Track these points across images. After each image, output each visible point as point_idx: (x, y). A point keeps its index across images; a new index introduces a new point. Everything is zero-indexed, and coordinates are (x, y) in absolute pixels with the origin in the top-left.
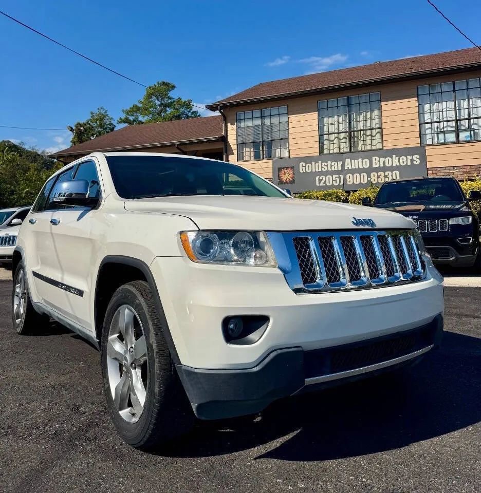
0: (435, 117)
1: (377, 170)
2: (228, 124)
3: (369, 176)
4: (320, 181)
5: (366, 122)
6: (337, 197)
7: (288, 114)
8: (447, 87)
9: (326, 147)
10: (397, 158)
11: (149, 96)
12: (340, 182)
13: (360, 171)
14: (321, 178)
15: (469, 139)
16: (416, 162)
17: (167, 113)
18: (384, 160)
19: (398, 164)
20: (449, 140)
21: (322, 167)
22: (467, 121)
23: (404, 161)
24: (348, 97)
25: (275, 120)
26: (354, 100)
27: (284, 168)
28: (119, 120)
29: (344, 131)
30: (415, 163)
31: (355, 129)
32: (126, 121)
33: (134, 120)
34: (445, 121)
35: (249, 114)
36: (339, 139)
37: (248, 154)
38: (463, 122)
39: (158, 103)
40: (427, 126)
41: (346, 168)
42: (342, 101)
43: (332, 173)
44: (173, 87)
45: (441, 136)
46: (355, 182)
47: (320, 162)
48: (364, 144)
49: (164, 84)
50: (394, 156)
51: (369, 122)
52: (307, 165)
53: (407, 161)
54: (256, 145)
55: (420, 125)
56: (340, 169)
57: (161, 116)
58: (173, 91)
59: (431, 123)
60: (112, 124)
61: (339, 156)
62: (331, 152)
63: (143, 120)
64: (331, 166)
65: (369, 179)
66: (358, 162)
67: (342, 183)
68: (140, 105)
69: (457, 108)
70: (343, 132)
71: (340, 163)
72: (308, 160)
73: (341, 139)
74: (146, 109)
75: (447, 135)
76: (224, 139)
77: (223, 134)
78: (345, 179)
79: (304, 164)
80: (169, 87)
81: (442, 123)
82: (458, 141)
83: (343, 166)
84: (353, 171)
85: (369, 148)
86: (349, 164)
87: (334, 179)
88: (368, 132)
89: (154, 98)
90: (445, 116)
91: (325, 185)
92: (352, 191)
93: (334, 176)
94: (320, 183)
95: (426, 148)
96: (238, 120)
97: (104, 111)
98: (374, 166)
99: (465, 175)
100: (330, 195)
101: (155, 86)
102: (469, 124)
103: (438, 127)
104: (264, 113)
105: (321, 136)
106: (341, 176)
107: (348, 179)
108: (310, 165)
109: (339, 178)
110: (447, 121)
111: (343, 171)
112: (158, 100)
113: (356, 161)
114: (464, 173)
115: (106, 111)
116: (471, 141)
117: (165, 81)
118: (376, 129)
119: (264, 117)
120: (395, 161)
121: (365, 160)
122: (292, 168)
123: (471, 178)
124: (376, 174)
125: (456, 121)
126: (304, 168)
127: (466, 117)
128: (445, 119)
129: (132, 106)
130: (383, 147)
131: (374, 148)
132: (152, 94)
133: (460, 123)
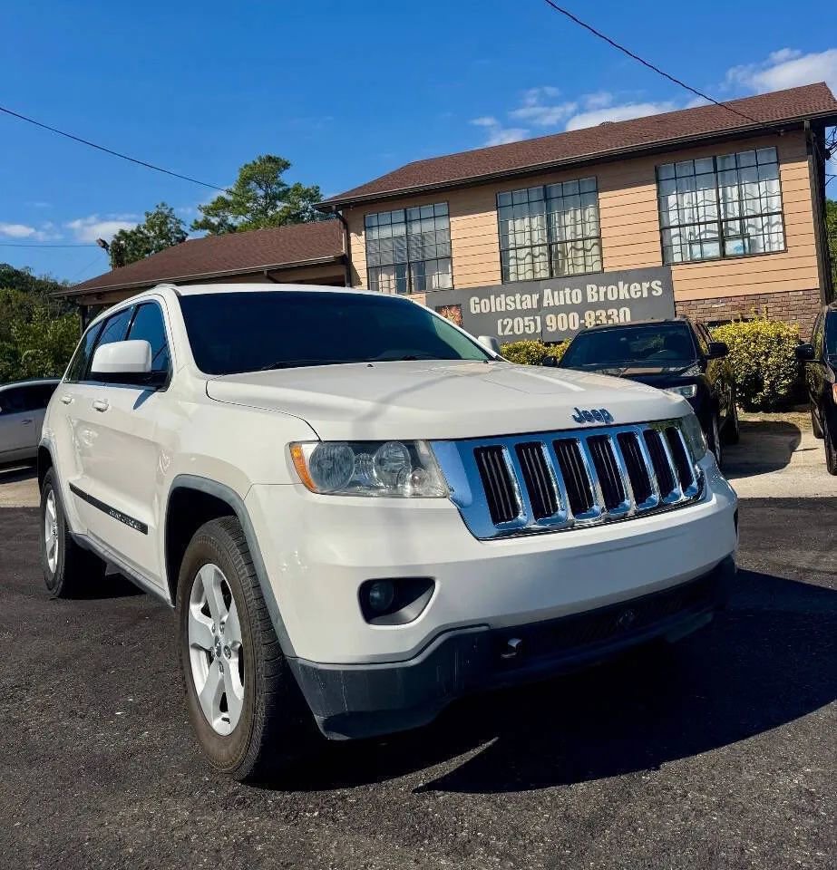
0: (686, 216)
1: (595, 306)
2: (352, 234)
3: (582, 317)
4: (504, 327)
5: (575, 229)
6: (528, 353)
7: (449, 215)
8: (703, 165)
9: (512, 269)
10: (626, 286)
11: (245, 181)
12: (536, 328)
13: (567, 309)
14: (505, 323)
15: (742, 252)
16: (657, 292)
17: (278, 210)
18: (605, 290)
19: (628, 297)
20: (710, 255)
21: (506, 304)
22: (738, 222)
23: (637, 290)
24: (545, 186)
25: (428, 226)
26: (555, 190)
27: (444, 307)
28: (193, 224)
29: (541, 242)
30: (654, 293)
31: (559, 239)
32: (206, 225)
33: (220, 224)
34: (702, 223)
35: (385, 218)
36: (534, 256)
37: (385, 284)
38: (731, 224)
39: (261, 193)
40: (674, 231)
41: (545, 305)
42: (536, 194)
43: (523, 313)
44: (286, 166)
45: (696, 248)
46: (561, 328)
47: (503, 296)
48: (573, 264)
49: (270, 159)
50: (621, 284)
51: (579, 227)
52: (483, 301)
53: (641, 291)
54: (399, 269)
55: (661, 231)
56: (535, 307)
57: (267, 215)
58: (286, 171)
59: (679, 226)
60: (181, 232)
61: (533, 285)
62: (521, 278)
63: (236, 224)
64: (521, 302)
65: (582, 321)
66: (565, 295)
67: (539, 330)
68: (230, 198)
69: (721, 201)
70: (539, 246)
71: (536, 297)
72: (483, 292)
73: (536, 257)
74: (241, 204)
75: (706, 247)
76: (345, 260)
77: (344, 251)
78: (544, 324)
79: (477, 300)
80: (278, 164)
81: (697, 227)
82: (724, 256)
83: (540, 301)
84: (556, 310)
85: (581, 270)
86: (551, 298)
87: (527, 324)
88: (580, 245)
89: (253, 184)
90: (701, 214)
91: (511, 333)
92: (553, 343)
93: (526, 319)
94: (503, 331)
95: (673, 268)
96: (367, 228)
97: (168, 210)
98: (590, 300)
99: (737, 312)
100: (517, 350)
101: (255, 164)
102: (742, 227)
103: (691, 234)
104: (410, 215)
105: (504, 253)
106: (538, 318)
107: (549, 323)
108: (487, 301)
109: (535, 321)
110: (705, 223)
111: (540, 310)
112: (261, 188)
113: (561, 292)
114: (734, 308)
115: (172, 209)
116: (744, 256)
117: (273, 155)
118: (591, 238)
119: (410, 221)
120: (622, 291)
121: (574, 292)
122: (458, 306)
123: (746, 316)
124: (592, 314)
125: (720, 222)
126: (478, 306)
127: (737, 214)
128: (702, 220)
129: (215, 200)
130: (603, 269)
131: (589, 270)
132: (249, 178)
133: (726, 225)
